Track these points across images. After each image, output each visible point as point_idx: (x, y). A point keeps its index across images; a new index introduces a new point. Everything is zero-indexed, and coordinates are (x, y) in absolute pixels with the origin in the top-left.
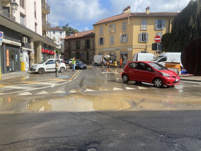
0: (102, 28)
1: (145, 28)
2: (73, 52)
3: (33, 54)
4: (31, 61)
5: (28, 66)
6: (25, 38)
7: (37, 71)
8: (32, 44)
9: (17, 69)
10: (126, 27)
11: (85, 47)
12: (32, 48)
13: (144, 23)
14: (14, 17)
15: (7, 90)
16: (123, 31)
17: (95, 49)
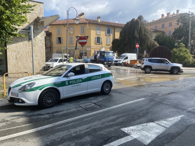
0: (60, 29)
1: (99, 33)
10: (84, 31)
13: (99, 29)
16: (82, 34)
17: (52, 48)
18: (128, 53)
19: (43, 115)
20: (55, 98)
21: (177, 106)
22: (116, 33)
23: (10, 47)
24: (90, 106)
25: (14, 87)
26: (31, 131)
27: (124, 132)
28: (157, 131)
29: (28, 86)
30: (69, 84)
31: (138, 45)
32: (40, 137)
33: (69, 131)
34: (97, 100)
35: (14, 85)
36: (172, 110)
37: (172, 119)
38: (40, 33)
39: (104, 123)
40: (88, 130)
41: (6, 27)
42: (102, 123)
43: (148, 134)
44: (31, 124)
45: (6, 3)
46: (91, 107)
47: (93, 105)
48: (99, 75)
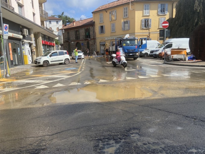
0: (102, 16)
1: (148, 13)
2: (73, 42)
3: (34, 46)
4: (33, 54)
5: (31, 59)
6: (26, 30)
7: (42, 63)
8: (32, 36)
9: (21, 63)
10: (127, 13)
11: (85, 37)
12: (33, 40)
13: (147, 8)
14: (12, 7)
15: (20, 84)
16: (125, 18)
17: (95, 39)
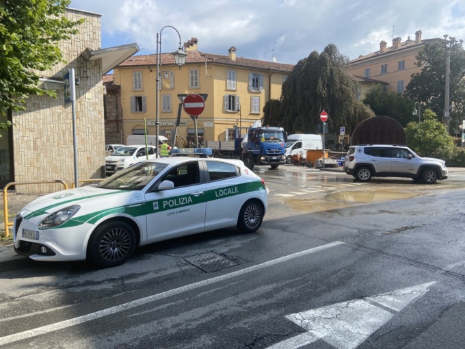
0: (139, 77)
10: (198, 81)
13: (232, 77)
16: (192, 88)
17: (121, 121)
18: (302, 133)
19: (99, 283)
20: (126, 242)
21: (419, 261)
22: (273, 86)
23: (21, 120)
24: (212, 260)
25: (28, 217)
26: (68, 323)
27: (294, 324)
28: (372, 320)
29: (64, 214)
30: (161, 209)
31: (325, 115)
32: (91, 338)
33: (163, 321)
34: (230, 245)
35: (30, 213)
36: (408, 268)
37: (408, 290)
38: (93, 86)
39: (245, 302)
40: (208, 319)
41: (11, 74)
42: (239, 303)
43: (351, 327)
44: (70, 306)
45: (10, 16)
46: (214, 264)
47: (219, 258)
48: (233, 187)
